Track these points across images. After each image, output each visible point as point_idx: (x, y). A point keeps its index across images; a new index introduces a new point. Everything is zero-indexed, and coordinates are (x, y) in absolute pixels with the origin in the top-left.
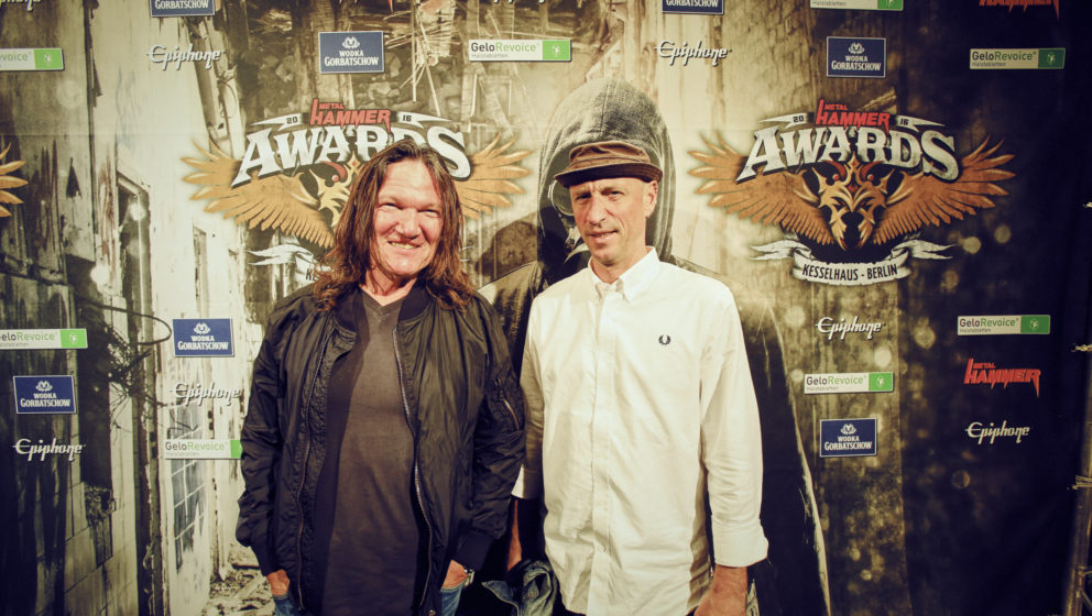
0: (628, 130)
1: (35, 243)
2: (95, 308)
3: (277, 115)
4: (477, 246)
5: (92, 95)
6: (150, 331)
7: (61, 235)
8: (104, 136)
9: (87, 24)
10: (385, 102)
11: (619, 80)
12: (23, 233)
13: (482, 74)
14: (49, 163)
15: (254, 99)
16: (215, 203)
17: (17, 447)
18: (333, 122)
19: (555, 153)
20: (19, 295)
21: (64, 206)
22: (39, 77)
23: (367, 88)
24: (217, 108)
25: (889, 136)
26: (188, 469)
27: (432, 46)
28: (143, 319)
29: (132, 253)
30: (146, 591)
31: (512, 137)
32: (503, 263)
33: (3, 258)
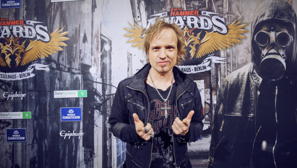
0: (282, 15)
1: (71, 60)
2: (90, 82)
3: (158, 13)
4: (230, 57)
5: (93, 9)
6: (110, 91)
7: (80, 57)
8: (97, 22)
10: (197, 8)
12: (67, 56)
14: (77, 32)
15: (150, 7)
16: (135, 44)
17: (61, 134)
18: (179, 15)
19: (256, 25)
20: (64, 78)
21: (82, 46)
22: (76, 3)
23: (190, 3)
24: (137, 11)
28: (108, 86)
29: (105, 62)
31: (241, 19)
32: (239, 63)
33: (59, 65)
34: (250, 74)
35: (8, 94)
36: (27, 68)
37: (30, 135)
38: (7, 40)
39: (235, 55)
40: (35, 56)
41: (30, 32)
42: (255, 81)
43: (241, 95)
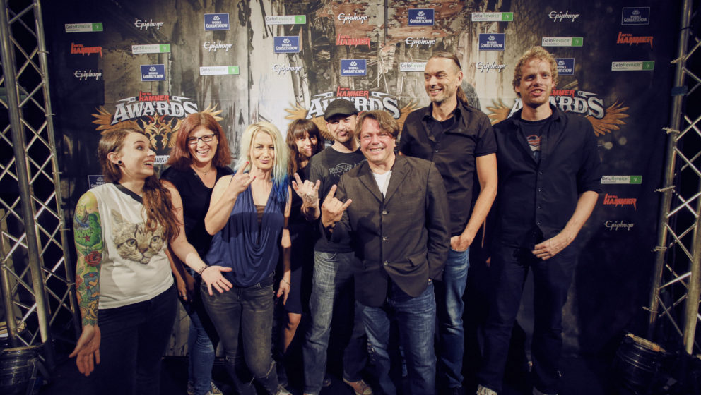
3: (323, 92)
5: (250, 85)
7: (236, 140)
8: (254, 101)
9: (249, 56)
10: (366, 88)
13: (405, 76)
14: (232, 111)
15: (314, 87)
18: (346, 95)
21: (237, 128)
22: (229, 77)
23: (360, 82)
24: (300, 89)
25: (574, 100)
27: (386, 65)
38: (151, 118)
41: (177, 110)
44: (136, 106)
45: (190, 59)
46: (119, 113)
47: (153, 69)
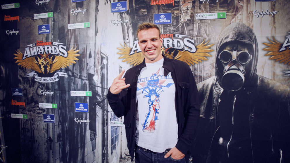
0: (244, 37)
1: (81, 70)
2: (93, 86)
4: (197, 71)
5: (96, 33)
7: (87, 68)
8: (98, 43)
9: (96, 16)
10: (172, 32)
11: (241, 23)
12: (78, 67)
13: (200, 23)
14: (85, 50)
16: (125, 59)
17: (75, 120)
19: (221, 45)
20: (77, 83)
21: (88, 61)
22: (84, 29)
23: (167, 28)
24: (127, 35)
26: (115, 129)
27: (185, 16)
28: (105, 89)
29: (103, 72)
30: (104, 159)
31: (208, 41)
32: (205, 76)
33: (74, 74)
34: (214, 85)
35: (43, 91)
36: (54, 75)
37: (57, 120)
38: (42, 55)
39: (202, 69)
40: (59, 66)
41: (56, 50)
42: (217, 91)
43: (205, 102)
44: (35, 48)
45: (63, 20)
46: (27, 53)
47: (44, 27)
